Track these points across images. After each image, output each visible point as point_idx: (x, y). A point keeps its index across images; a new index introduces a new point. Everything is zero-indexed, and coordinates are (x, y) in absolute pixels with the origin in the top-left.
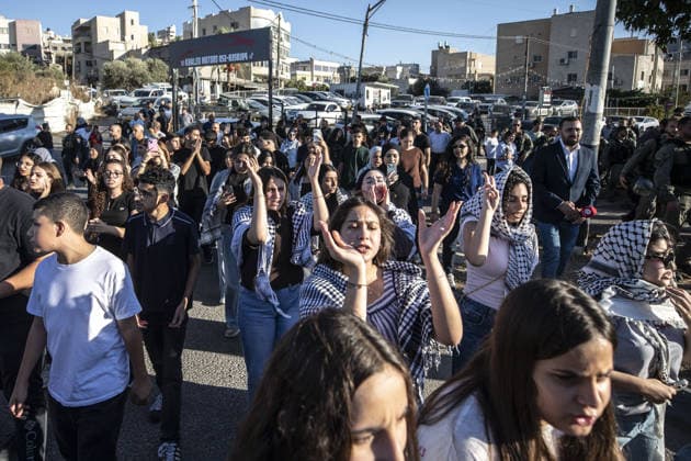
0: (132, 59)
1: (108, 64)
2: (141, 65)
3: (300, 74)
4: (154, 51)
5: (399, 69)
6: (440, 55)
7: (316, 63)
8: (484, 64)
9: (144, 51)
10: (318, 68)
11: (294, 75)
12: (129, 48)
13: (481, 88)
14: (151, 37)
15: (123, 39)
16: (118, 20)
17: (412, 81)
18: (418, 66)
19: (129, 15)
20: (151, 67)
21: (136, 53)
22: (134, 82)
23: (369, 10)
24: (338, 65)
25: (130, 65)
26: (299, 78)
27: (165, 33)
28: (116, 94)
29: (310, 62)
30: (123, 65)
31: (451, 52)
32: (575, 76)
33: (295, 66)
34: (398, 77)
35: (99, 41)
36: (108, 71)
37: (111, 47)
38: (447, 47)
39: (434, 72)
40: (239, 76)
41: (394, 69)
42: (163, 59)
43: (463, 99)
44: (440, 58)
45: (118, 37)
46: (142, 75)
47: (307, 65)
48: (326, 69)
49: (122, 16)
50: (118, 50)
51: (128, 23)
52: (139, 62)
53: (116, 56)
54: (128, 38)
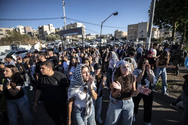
0: (52, 35)
1: (47, 36)
2: (54, 36)
3: (88, 37)
4: (57, 33)
5: (108, 35)
6: (116, 32)
7: (91, 34)
8: (125, 34)
9: (54, 33)
10: (92, 35)
11: (87, 37)
12: (51, 32)
13: (124, 39)
14: (56, 30)
15: (50, 30)
16: (48, 26)
17: (111, 38)
18: (112, 34)
19: (51, 25)
20: (56, 36)
21: (53, 33)
22: (53, 40)
23: (102, 23)
24: (95, 35)
25: (52, 36)
26: (88, 38)
27: (59, 29)
28: (49, 42)
29: (90, 34)
30: (50, 36)
31: (118, 31)
32: (143, 36)
33: (87, 35)
34: (108, 37)
35: (45, 31)
36: (47, 37)
37: (47, 32)
38: (118, 30)
39: (115, 35)
40: (75, 38)
41: (107, 35)
42: (59, 34)
43: (121, 41)
44: (116, 33)
45: (49, 30)
46: (55, 38)
47: (89, 35)
48: (93, 36)
49: (49, 25)
50: (49, 33)
51: (50, 27)
52: (54, 35)
53: (49, 34)
54: (51, 30)
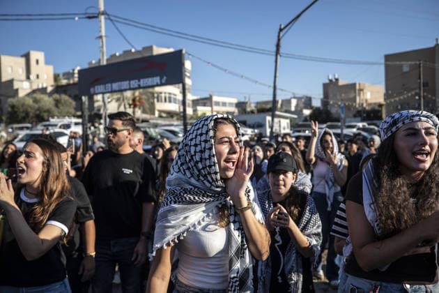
0: (38, 96)
1: (11, 100)
2: (47, 101)
3: (201, 109)
4: (60, 89)
5: (294, 102)
6: (330, 87)
7: (215, 99)
9: (50, 89)
10: (217, 104)
11: (195, 111)
12: (35, 87)
13: (373, 115)
14: (56, 78)
15: (28, 78)
16: (23, 61)
19: (36, 55)
20: (57, 103)
21: (43, 90)
22: (40, 117)
23: (281, 30)
24: (235, 101)
25: (36, 101)
26: (200, 113)
27: (69, 75)
28: (21, 129)
29: (210, 99)
30: (30, 101)
33: (196, 103)
34: (294, 109)
35: (4, 80)
36: (13, 107)
37: (16, 85)
38: (337, 80)
40: (144, 112)
41: (289, 101)
42: (70, 96)
44: (330, 90)
45: (23, 76)
46: (48, 111)
47: (207, 101)
48: (224, 104)
49: (27, 57)
50: (24, 88)
51: (33, 62)
52: (45, 98)
53: (21, 94)
54: (32, 77)
